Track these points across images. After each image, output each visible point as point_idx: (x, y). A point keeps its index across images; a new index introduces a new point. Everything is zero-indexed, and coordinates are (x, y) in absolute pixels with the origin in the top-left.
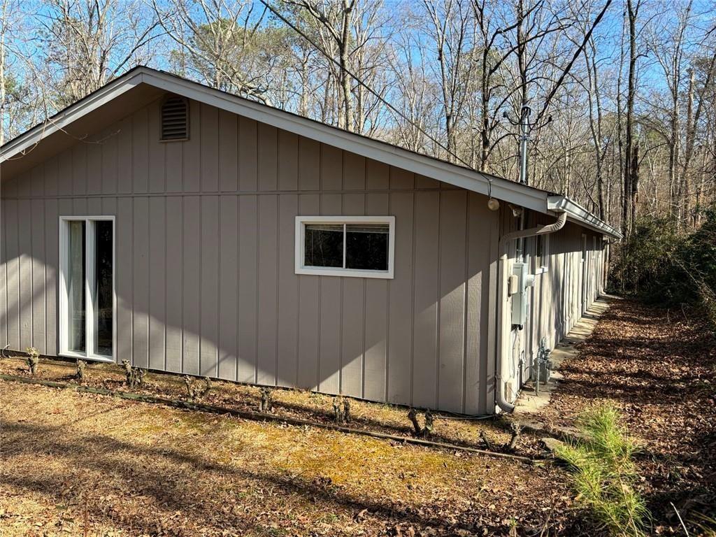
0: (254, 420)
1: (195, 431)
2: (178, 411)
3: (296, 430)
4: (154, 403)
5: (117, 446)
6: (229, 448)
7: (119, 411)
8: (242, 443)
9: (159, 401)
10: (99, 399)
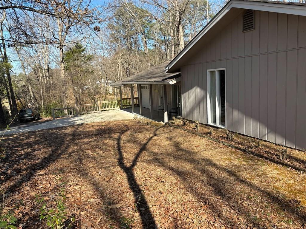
0: (276, 163)
1: (245, 163)
2: (243, 153)
3: (296, 172)
4: (234, 148)
5: (211, 164)
6: (256, 174)
7: (219, 150)
8: (264, 173)
9: (236, 148)
10: (214, 143)
